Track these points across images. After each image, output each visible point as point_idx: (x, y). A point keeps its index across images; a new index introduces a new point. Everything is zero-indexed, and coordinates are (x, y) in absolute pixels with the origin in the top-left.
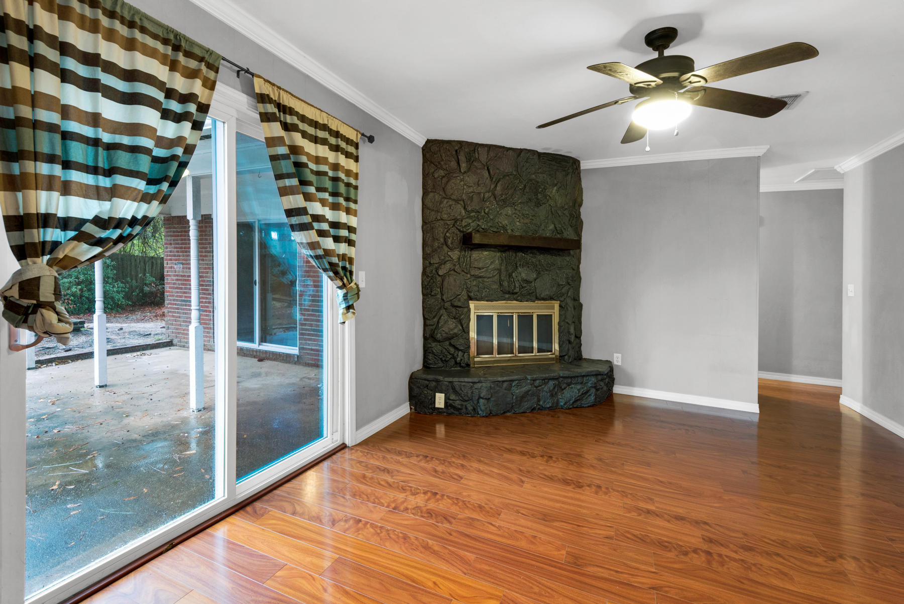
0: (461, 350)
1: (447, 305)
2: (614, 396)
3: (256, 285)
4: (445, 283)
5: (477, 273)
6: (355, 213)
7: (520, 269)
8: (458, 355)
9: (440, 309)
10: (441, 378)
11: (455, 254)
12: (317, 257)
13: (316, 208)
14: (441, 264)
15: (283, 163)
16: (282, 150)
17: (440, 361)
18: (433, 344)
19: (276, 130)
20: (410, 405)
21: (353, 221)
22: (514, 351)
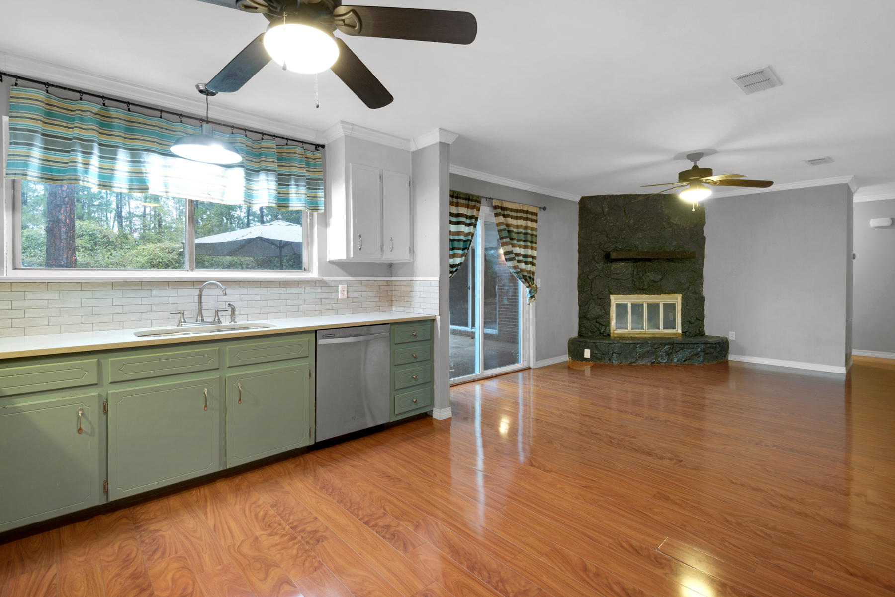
0: (603, 325)
1: (595, 297)
2: (729, 362)
3: (469, 289)
4: (593, 284)
5: (615, 276)
6: (535, 249)
7: (648, 273)
8: (601, 329)
9: (590, 300)
10: (588, 340)
11: (600, 266)
12: (517, 273)
13: (517, 250)
14: (590, 272)
15: (503, 232)
16: (503, 227)
17: (590, 332)
18: (586, 322)
19: (501, 219)
20: (569, 356)
21: (534, 253)
22: (644, 328)
